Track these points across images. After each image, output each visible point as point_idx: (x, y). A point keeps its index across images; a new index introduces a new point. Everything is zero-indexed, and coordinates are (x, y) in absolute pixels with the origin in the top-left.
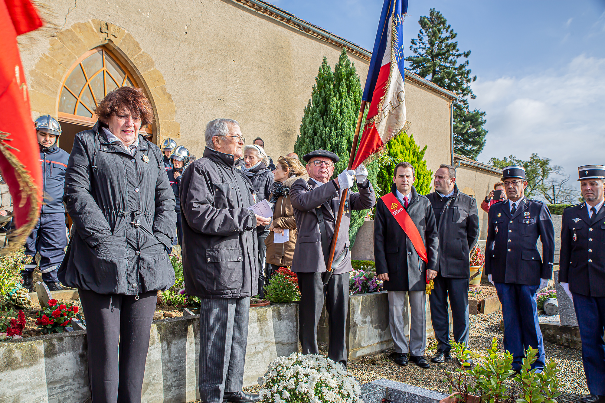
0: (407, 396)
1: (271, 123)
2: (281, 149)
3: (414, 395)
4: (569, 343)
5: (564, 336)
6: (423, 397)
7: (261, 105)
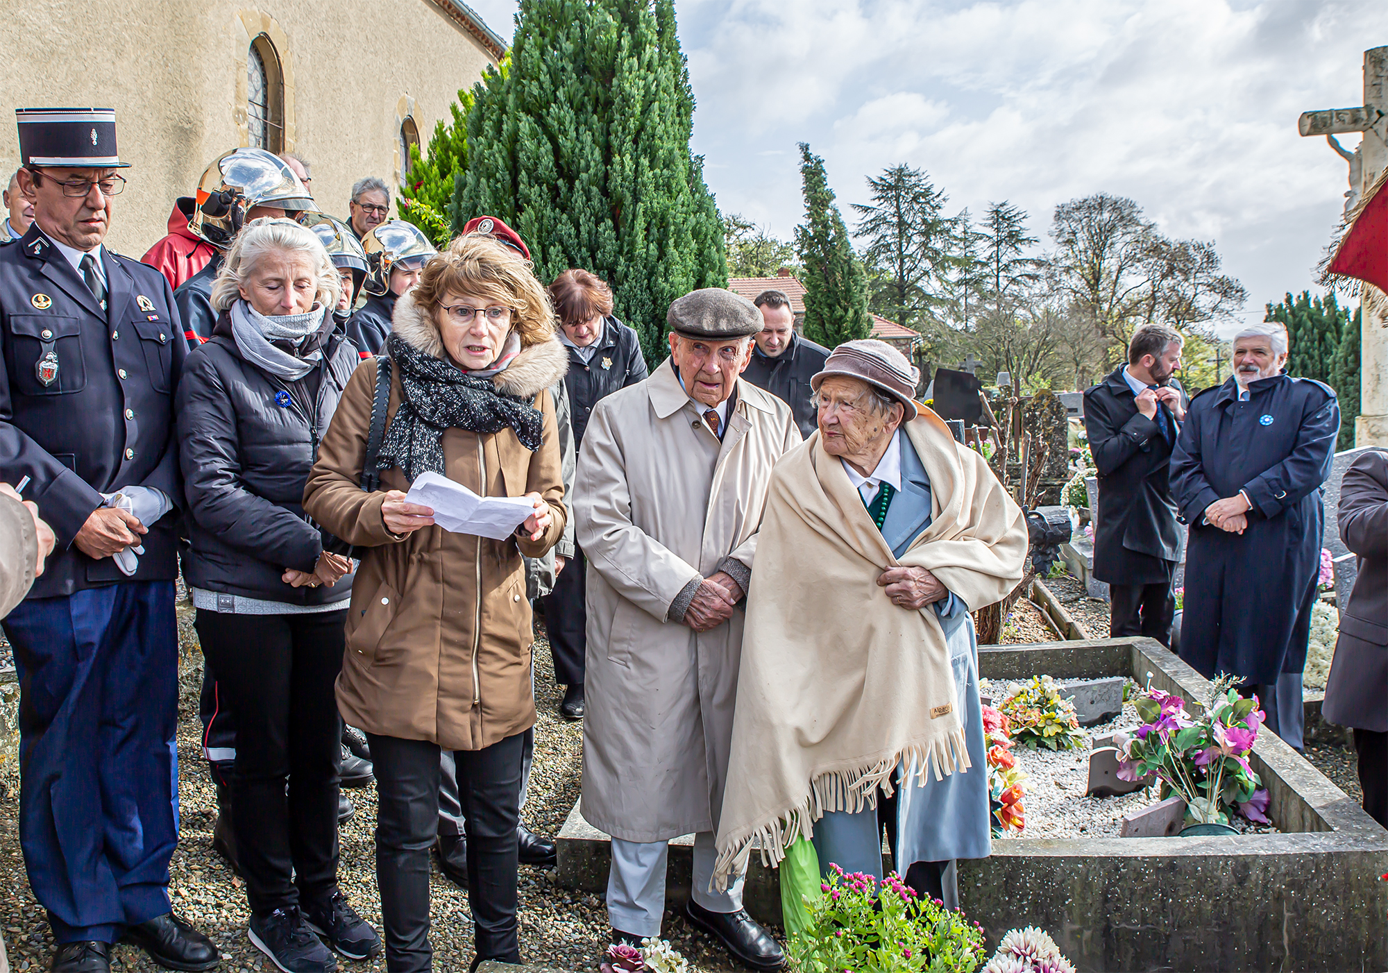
1: (141, 94)
2: (169, 180)
7: (115, 31)
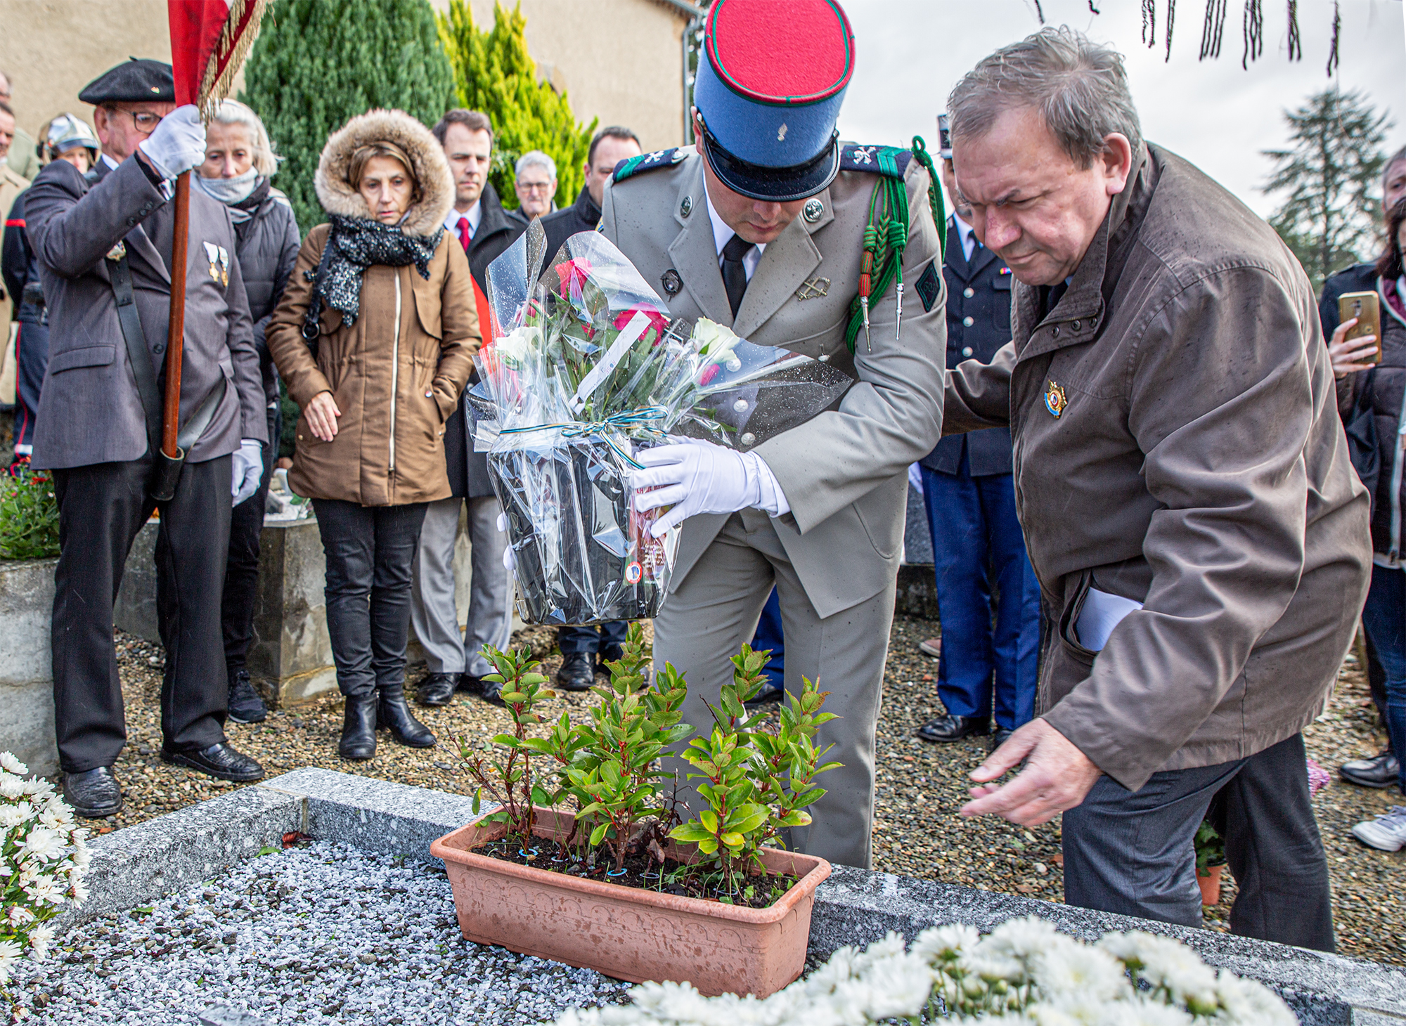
0: (364, 820)
3: (385, 815)
4: (922, 608)
5: (912, 589)
6: (411, 822)
